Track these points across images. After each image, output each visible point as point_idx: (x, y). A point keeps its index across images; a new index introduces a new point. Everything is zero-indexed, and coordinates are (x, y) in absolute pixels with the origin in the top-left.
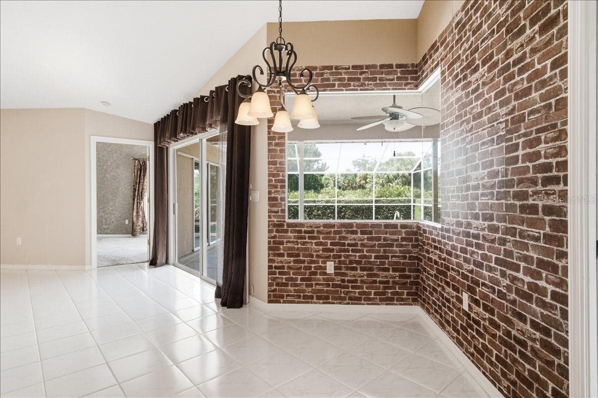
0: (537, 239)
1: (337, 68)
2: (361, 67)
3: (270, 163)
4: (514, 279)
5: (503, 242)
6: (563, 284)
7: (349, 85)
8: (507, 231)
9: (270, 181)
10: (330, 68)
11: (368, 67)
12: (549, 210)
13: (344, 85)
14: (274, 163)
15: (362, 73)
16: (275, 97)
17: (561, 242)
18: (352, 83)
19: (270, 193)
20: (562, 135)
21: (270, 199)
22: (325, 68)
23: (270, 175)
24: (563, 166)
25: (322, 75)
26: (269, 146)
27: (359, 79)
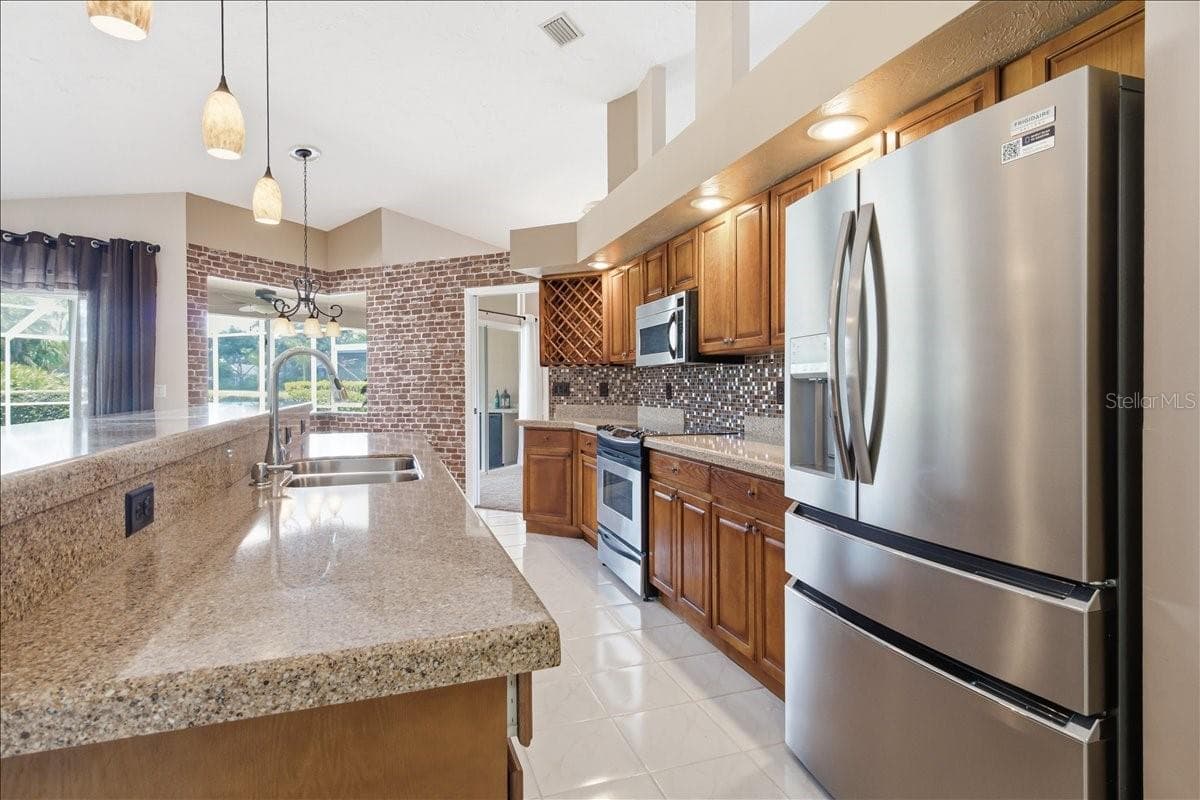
0: (450, 410)
1: (260, 260)
2: (283, 264)
3: (190, 353)
4: (436, 433)
5: (429, 415)
6: (463, 427)
7: (272, 280)
8: (432, 409)
9: (190, 373)
10: (254, 259)
11: (289, 266)
12: (456, 397)
13: (268, 280)
14: (196, 353)
15: (284, 271)
16: (195, 279)
17: (461, 410)
18: (275, 279)
19: (190, 387)
20: (462, 365)
21: (190, 394)
22: (249, 258)
23: (190, 367)
24: (463, 378)
25: (246, 264)
26: (189, 333)
27: (281, 276)
